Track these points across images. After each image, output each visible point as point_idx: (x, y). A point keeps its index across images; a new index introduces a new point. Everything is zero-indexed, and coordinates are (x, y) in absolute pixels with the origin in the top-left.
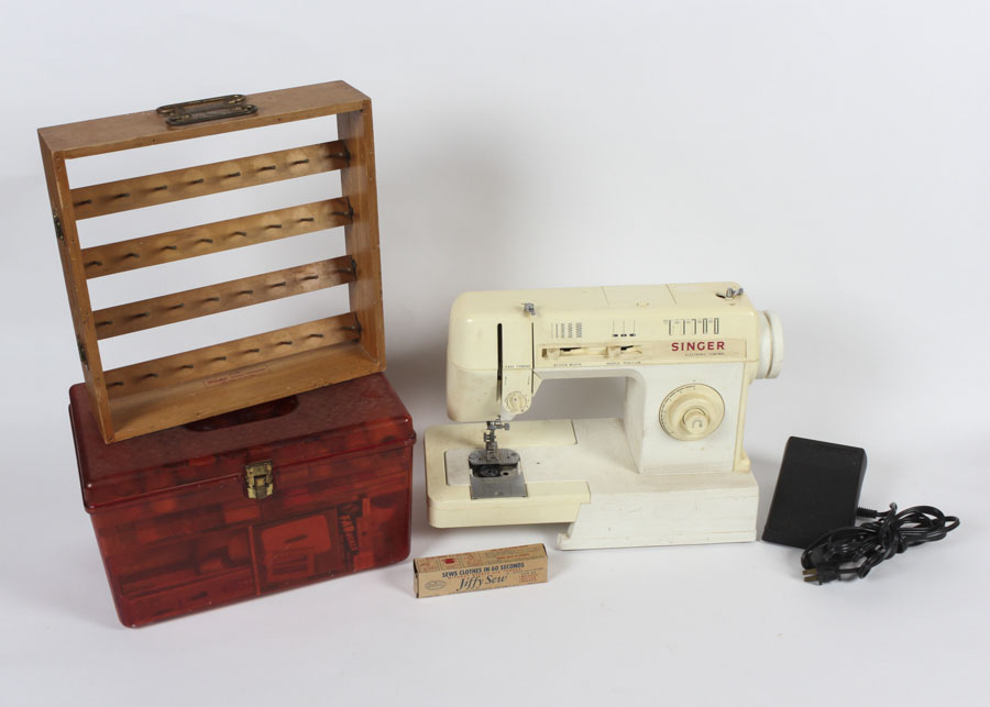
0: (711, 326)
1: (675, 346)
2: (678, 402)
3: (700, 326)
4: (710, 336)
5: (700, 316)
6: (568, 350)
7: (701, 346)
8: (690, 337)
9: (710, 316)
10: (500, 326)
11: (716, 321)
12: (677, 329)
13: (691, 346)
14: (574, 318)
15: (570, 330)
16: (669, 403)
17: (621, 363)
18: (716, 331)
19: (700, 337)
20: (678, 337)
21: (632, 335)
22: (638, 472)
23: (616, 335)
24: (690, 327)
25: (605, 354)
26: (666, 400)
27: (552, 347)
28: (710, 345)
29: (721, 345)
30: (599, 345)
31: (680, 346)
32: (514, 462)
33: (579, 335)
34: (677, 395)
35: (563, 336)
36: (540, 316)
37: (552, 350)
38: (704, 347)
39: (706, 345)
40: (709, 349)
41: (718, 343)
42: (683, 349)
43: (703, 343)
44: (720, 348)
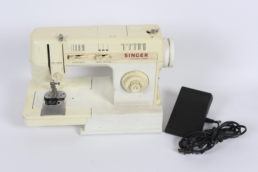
0: (142, 47)
1: (126, 55)
2: (128, 78)
3: (137, 47)
4: (142, 51)
5: (137, 42)
6: (80, 56)
8: (133, 51)
9: (142, 42)
10: (48, 45)
11: (144, 45)
12: (127, 48)
13: (133, 55)
14: (80, 42)
15: (79, 47)
16: (124, 78)
17: (102, 62)
18: (144, 49)
19: (137, 51)
20: (127, 51)
21: (107, 50)
23: (100, 50)
24: (132, 47)
25: (95, 58)
26: (123, 77)
27: (71, 55)
28: (141, 55)
29: (146, 55)
30: (92, 54)
31: (128, 55)
32: (63, 97)
33: (83, 50)
34: (128, 75)
35: (76, 50)
36: (66, 41)
38: (139, 56)
39: (140, 55)
40: (141, 56)
41: (145, 54)
42: (129, 57)
43: (139, 54)
44: (146, 56)
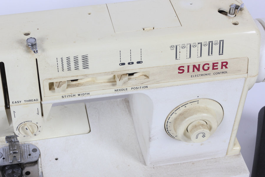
0: (216, 48)
1: (181, 70)
2: (183, 116)
3: (205, 49)
4: (216, 57)
5: (205, 39)
6: (77, 80)
7: (206, 67)
8: (196, 60)
9: (216, 38)
10: (2, 64)
11: (221, 43)
12: (183, 53)
13: (196, 68)
14: (78, 51)
15: (76, 62)
16: (174, 116)
17: (129, 89)
18: (221, 53)
19: (207, 58)
20: (184, 60)
21: (138, 62)
22: (145, 163)
23: (123, 64)
24: (195, 51)
25: (113, 81)
26: (172, 113)
27: (58, 80)
28: (214, 65)
29: (225, 65)
30: (106, 73)
31: (186, 69)
32: (34, 159)
33: (86, 67)
34: (182, 109)
35: (69, 69)
36: (43, 50)
37: (59, 84)
38: (209, 68)
39: (211, 66)
40: (213, 69)
41: (222, 63)
42: (188, 71)
43: (208, 64)
44: (224, 67)
